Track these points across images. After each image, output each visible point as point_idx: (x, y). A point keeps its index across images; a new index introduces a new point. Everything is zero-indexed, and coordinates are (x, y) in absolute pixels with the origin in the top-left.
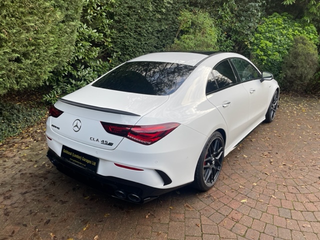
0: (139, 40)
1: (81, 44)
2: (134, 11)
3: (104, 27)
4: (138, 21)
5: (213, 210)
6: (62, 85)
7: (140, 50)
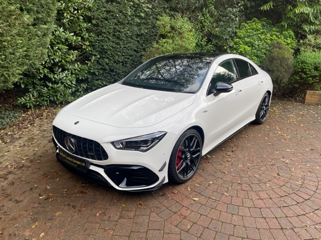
0: (118, 44)
1: (57, 47)
2: (112, 15)
3: (82, 31)
4: (116, 24)
5: (164, 207)
6: (39, 88)
7: (119, 53)
